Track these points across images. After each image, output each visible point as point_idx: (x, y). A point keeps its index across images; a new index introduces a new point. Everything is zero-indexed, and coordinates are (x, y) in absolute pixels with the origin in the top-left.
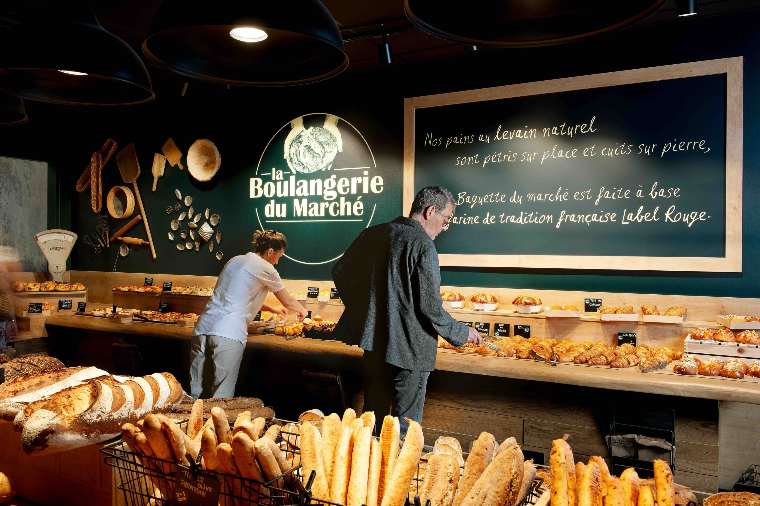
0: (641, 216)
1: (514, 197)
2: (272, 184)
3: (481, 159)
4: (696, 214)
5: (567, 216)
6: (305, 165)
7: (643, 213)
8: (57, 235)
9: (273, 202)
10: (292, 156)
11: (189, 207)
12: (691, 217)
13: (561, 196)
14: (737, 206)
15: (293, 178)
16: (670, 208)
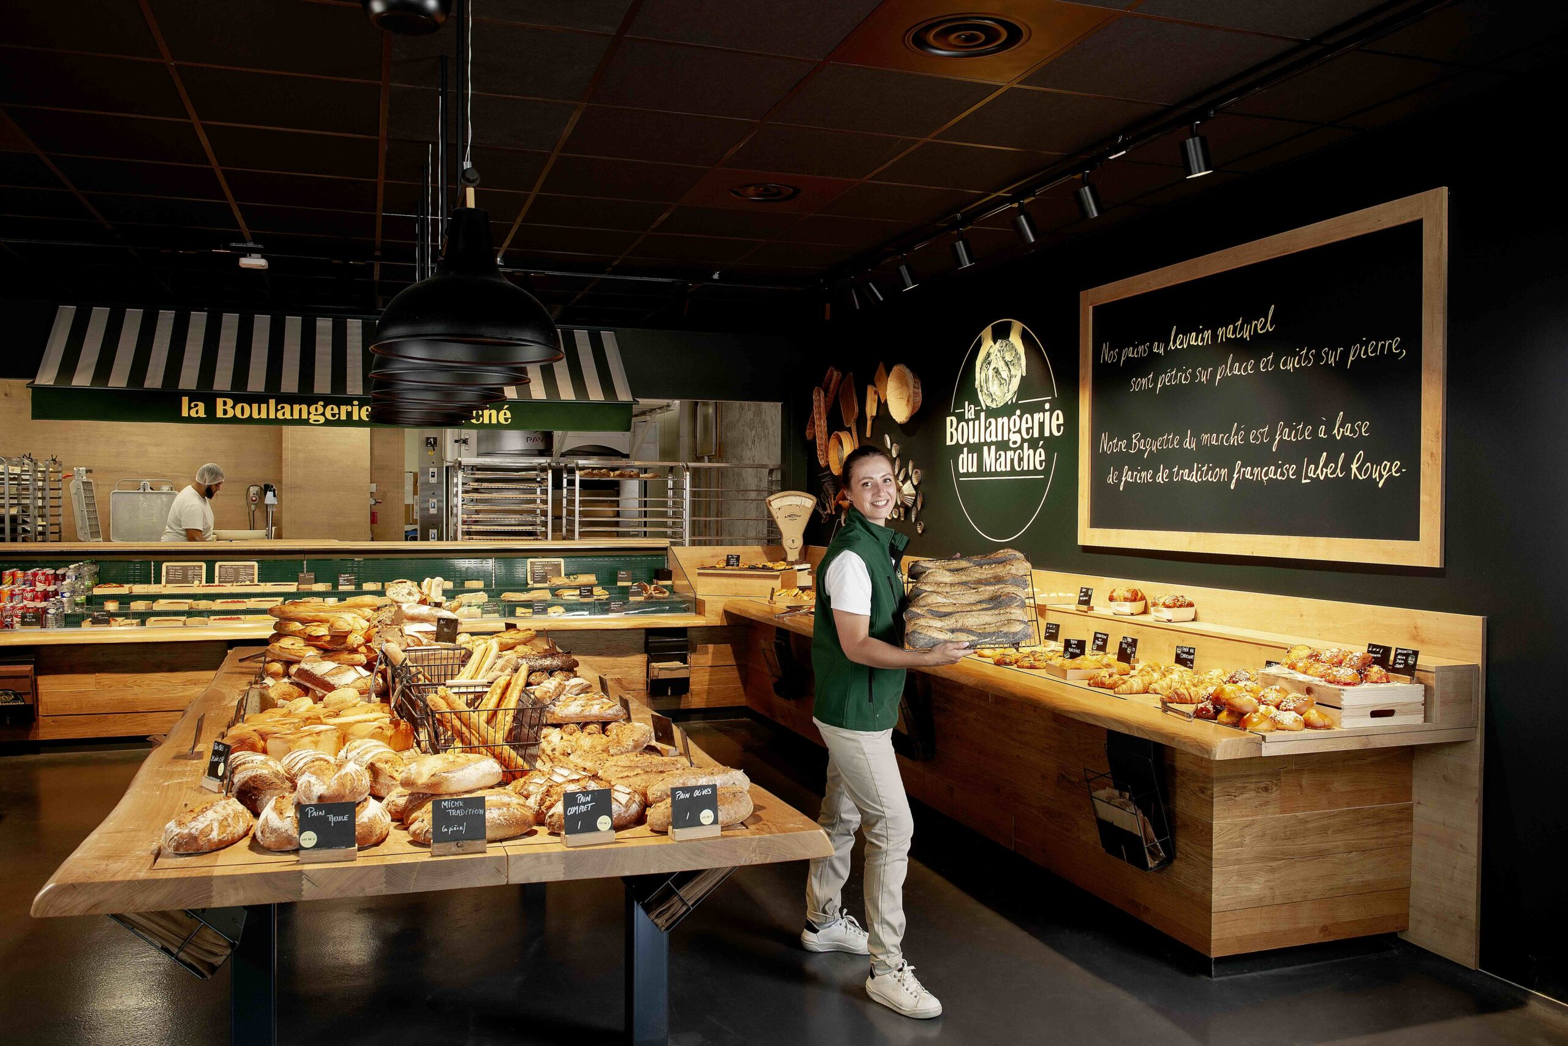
0: (1324, 469)
1: (1188, 440)
2: (964, 424)
3: (1155, 381)
4: (1389, 464)
5: (1242, 470)
6: (994, 397)
7: (1326, 466)
8: (792, 498)
9: (965, 450)
10: (982, 384)
11: (895, 459)
12: (1382, 470)
13: (1236, 437)
14: (1434, 452)
15: (983, 415)
16: (1357, 456)
